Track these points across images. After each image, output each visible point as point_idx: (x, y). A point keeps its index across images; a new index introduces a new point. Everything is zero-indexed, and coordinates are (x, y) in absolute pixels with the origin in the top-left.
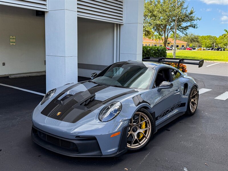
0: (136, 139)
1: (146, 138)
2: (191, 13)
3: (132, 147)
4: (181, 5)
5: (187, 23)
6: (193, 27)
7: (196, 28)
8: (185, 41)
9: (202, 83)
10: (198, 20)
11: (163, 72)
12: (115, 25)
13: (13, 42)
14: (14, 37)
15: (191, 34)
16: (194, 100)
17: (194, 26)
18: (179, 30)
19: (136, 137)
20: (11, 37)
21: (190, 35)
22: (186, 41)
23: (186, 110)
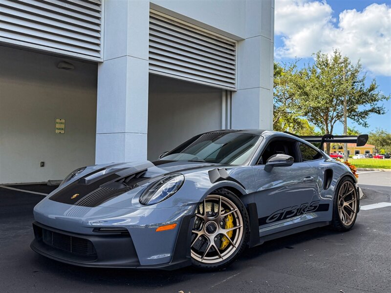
0: (213, 245)
1: (234, 246)
2: (372, 89)
3: (204, 261)
4: (353, 75)
5: (366, 105)
6: (376, 112)
7: (383, 114)
8: (370, 144)
9: (386, 196)
10: (384, 100)
11: (285, 148)
12: (224, 94)
13: (59, 129)
14: (63, 121)
15: (381, 131)
16: (351, 205)
17: (379, 111)
18: (352, 119)
19: (212, 243)
20: (58, 120)
21: (380, 133)
22: (373, 144)
23: (330, 219)
